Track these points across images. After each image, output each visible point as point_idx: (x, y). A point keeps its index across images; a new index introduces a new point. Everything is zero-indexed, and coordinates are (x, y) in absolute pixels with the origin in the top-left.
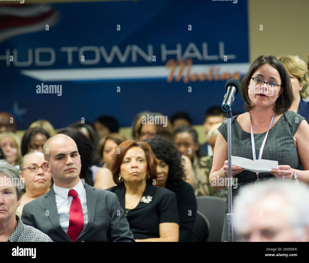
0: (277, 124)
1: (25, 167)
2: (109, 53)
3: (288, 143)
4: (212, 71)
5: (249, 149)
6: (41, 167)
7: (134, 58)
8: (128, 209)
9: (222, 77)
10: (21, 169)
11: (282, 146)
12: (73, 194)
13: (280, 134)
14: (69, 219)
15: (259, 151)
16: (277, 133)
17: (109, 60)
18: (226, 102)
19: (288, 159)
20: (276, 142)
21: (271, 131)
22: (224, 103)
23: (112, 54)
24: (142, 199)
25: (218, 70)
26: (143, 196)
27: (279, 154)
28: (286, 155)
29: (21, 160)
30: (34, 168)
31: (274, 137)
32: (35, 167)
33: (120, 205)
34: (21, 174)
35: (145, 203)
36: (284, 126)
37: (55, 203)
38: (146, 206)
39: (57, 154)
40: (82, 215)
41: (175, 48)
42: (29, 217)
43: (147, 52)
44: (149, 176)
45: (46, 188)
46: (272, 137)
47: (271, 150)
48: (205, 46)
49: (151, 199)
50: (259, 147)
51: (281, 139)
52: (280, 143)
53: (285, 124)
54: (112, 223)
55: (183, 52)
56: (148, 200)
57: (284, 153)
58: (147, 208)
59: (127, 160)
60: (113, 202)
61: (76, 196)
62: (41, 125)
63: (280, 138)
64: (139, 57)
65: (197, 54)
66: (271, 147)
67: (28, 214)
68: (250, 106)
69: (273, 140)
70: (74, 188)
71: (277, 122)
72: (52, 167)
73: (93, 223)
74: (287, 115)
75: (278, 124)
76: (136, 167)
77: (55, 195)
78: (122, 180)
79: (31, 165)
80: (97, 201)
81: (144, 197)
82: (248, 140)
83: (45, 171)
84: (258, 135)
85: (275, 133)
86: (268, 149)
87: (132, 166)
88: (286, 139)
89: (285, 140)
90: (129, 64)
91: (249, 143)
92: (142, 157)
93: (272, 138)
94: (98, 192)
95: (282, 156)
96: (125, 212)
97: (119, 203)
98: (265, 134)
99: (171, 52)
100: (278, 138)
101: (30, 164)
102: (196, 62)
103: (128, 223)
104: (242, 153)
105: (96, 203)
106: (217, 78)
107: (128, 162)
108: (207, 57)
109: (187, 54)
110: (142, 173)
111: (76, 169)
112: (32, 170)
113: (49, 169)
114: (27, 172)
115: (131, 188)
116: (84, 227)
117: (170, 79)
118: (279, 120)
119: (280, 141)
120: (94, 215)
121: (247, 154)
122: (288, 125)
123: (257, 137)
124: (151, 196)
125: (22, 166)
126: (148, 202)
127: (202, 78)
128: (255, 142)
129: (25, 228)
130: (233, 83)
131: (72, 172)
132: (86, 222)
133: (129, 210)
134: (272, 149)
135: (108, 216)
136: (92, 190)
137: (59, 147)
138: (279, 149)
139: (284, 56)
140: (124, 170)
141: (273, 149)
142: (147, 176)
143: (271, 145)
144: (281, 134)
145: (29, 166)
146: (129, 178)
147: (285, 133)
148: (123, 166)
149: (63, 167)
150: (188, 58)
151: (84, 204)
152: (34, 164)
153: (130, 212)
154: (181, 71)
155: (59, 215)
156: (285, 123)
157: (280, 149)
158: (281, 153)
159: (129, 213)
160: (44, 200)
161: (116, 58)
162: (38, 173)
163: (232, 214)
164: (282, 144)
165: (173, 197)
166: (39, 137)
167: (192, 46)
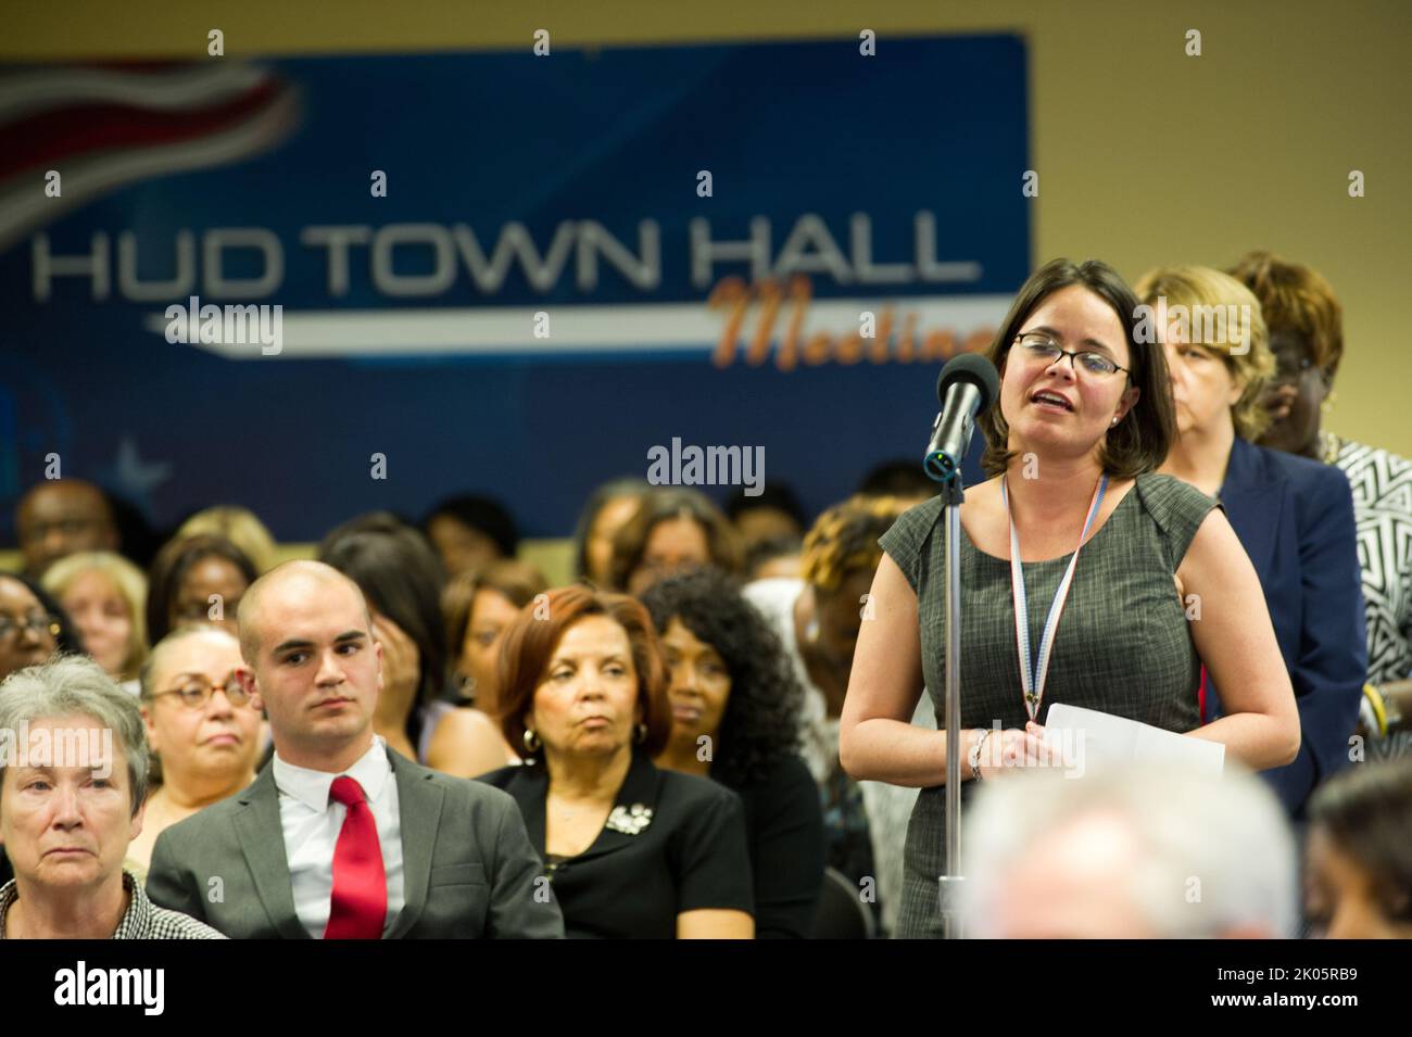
0: (1109, 525)
1: (161, 686)
2: (488, 249)
3: (1154, 599)
4: (885, 327)
5: (1002, 622)
6: (225, 688)
7: (587, 273)
8: (558, 857)
9: (927, 350)
10: (147, 695)
11: (1132, 609)
12: (346, 795)
13: (1121, 563)
14: (330, 891)
15: (1042, 628)
16: (1113, 558)
17: (489, 277)
18: (941, 445)
19: (1154, 659)
20: (1109, 593)
21: (1086, 553)
22: (932, 448)
23: (502, 257)
24: (612, 819)
25: (912, 320)
26: (616, 804)
27: (1120, 641)
28: (1148, 643)
29: (146, 663)
30: (196, 693)
31: (1099, 575)
32: (197, 688)
33: (527, 839)
34: (144, 714)
35: (623, 834)
36: (1138, 531)
37: (278, 829)
38: (626, 846)
39: (280, 642)
40: (382, 875)
41: (744, 235)
42: (178, 878)
43: (635, 250)
44: (643, 729)
45: (240, 771)
46: (1090, 575)
47: (1087, 623)
48: (861, 229)
49: (648, 818)
50: (1041, 615)
51: (1128, 582)
52: (1124, 599)
53: (1142, 526)
54: (495, 909)
55: (777, 248)
56: (634, 821)
57: (1138, 639)
58: (628, 853)
59: (563, 669)
60: (501, 830)
61: (361, 802)
62: (225, 525)
63: (1122, 578)
64: (605, 267)
65: (830, 259)
66: (1090, 613)
67: (172, 868)
68: (1004, 453)
69: (1096, 586)
70: (352, 773)
71: (1112, 516)
72: (266, 690)
73: (424, 909)
74: (1149, 489)
75: (1115, 525)
76: (600, 697)
77: (278, 796)
78: (538, 743)
79: (184, 680)
80: (440, 823)
81: (620, 811)
82: (998, 586)
83: (240, 704)
84: (1038, 567)
85: (1102, 558)
86: (1079, 620)
87: (583, 694)
88: (1145, 583)
89: (1140, 586)
90: (567, 294)
91: (1002, 599)
92: (620, 659)
93: (1094, 577)
94: (445, 789)
95: (1132, 648)
96: (547, 866)
97: (523, 830)
98: (1065, 561)
99: (731, 250)
100: (1115, 579)
101: (181, 675)
102: (825, 288)
103: (557, 911)
104: (975, 638)
105: (435, 829)
106: (905, 351)
107: (567, 675)
108: (867, 271)
109: (792, 259)
110: (620, 718)
111: (354, 700)
112: (189, 698)
113: (255, 697)
114: (170, 708)
115: (569, 775)
116: (386, 924)
117: (723, 355)
118: (1117, 508)
119: (1123, 592)
120: (427, 875)
121: (995, 639)
122: (1153, 527)
123: (1033, 575)
124: (646, 806)
125: (147, 683)
126: (635, 831)
127: (848, 353)
128: (1027, 594)
129: (157, 922)
130: (967, 369)
131: (337, 713)
132: (396, 903)
133: (559, 862)
134: (1094, 623)
135: (483, 881)
136: (422, 777)
137: (288, 614)
138: (1118, 621)
139: (1172, 270)
140: (548, 706)
141: (1097, 620)
142: (636, 730)
143: (1089, 607)
144: (1129, 563)
145: (176, 686)
146: (568, 737)
147: (1142, 560)
148: (546, 692)
149: (306, 691)
150: (796, 275)
151: (389, 836)
152: (196, 678)
153: (564, 866)
154: (768, 326)
155: (292, 876)
156: (1141, 520)
157: (1124, 623)
158: (1126, 636)
159: (558, 870)
160: (238, 814)
161: (516, 272)
162: (211, 712)
163: (960, 878)
164: (1129, 601)
165: (732, 809)
166: (214, 572)
167: (811, 226)
